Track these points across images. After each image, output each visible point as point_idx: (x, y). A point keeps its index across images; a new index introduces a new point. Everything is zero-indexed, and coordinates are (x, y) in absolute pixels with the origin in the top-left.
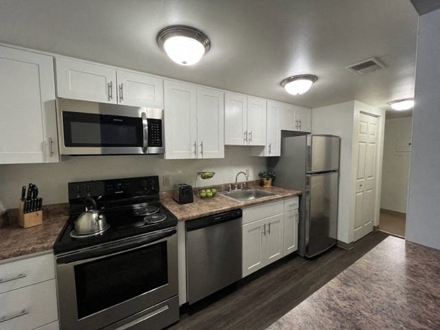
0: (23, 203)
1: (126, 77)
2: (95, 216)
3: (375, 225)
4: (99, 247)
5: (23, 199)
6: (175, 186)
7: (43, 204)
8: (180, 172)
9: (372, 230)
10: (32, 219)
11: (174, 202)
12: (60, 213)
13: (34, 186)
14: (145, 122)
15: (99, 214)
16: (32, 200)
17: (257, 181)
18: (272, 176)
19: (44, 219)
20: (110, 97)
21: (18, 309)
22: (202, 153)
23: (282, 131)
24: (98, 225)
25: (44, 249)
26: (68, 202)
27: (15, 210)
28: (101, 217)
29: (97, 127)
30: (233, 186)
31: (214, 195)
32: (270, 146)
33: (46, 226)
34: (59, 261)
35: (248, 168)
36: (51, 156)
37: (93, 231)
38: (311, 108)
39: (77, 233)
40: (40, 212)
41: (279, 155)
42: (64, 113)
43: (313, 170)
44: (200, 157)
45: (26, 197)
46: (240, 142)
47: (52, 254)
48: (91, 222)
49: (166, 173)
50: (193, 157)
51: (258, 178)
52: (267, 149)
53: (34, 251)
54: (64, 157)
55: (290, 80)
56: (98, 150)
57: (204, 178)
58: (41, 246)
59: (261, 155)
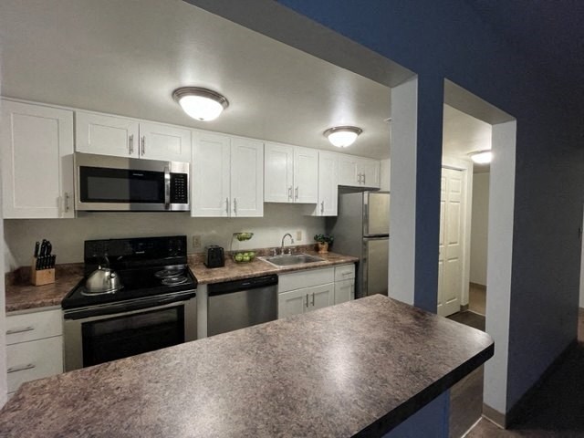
0: (35, 260)
1: (149, 129)
2: (107, 274)
3: (463, 304)
4: (109, 305)
5: (36, 255)
6: (206, 248)
7: (56, 263)
8: (214, 232)
9: (458, 309)
10: (44, 277)
11: (203, 266)
12: (75, 273)
13: (48, 242)
14: (167, 176)
15: (112, 272)
16: (45, 257)
17: (311, 246)
18: (327, 240)
19: (56, 279)
20: (131, 150)
21: (25, 363)
22: (235, 210)
23: (339, 186)
24: (111, 284)
25: (53, 303)
26: (83, 261)
27: (27, 267)
28: (113, 275)
29: (125, 183)
30: (279, 251)
31: (251, 260)
32: (322, 204)
33: (57, 285)
34: (66, 317)
35: (299, 230)
36: (66, 211)
37: (104, 290)
38: (379, 159)
39: (88, 290)
40: (53, 271)
41: (336, 215)
42: (81, 168)
43: (371, 233)
44: (233, 215)
45: (39, 253)
46: (284, 199)
47: (60, 310)
48: (103, 280)
49: (196, 233)
50: (225, 215)
51: (313, 242)
52: (319, 208)
53: (43, 305)
54: (80, 213)
55: (332, 131)
56: (126, 206)
57: (241, 239)
58: (50, 300)
59: (313, 215)
